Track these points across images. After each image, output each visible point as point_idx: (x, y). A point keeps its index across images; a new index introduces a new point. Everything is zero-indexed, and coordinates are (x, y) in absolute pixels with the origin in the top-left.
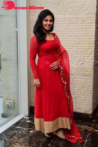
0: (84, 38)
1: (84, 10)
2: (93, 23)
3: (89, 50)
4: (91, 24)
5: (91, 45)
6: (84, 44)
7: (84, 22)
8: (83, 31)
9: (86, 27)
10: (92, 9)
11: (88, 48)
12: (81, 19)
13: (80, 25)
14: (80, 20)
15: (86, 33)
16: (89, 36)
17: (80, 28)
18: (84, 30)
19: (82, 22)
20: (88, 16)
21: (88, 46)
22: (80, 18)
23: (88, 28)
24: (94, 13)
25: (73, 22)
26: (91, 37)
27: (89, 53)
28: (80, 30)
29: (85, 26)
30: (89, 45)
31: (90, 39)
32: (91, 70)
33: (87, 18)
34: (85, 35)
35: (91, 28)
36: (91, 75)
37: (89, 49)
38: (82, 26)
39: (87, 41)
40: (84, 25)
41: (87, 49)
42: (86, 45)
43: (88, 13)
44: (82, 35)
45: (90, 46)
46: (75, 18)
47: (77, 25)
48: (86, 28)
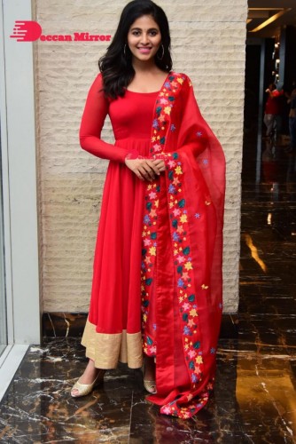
0: (213, 90)
1: (213, 8)
2: (240, 46)
3: (230, 127)
4: (232, 51)
5: (235, 112)
6: (215, 107)
7: (212, 42)
8: (209, 70)
9: (217, 58)
10: (236, 7)
11: (226, 120)
12: (203, 35)
13: (201, 52)
14: (202, 38)
15: (220, 77)
16: (227, 84)
17: (202, 62)
18: (211, 66)
19: (205, 44)
20: (224, 27)
21: (225, 115)
22: (200, 31)
23: (226, 62)
24: (242, 17)
25: (180, 44)
26: (234, 89)
27: (229, 134)
28: (202, 67)
29: (216, 55)
30: (227, 112)
31: (230, 93)
32: (235, 186)
33: (223, 32)
34: (216, 81)
35: (235, 62)
36: (235, 200)
37: (228, 123)
38: (208, 54)
39: (223, 100)
40: (212, 51)
41: (222, 123)
42: (219, 112)
43: (226, 18)
44: (206, 82)
45: (231, 115)
46: (187, 30)
47: (190, 52)
48: (219, 62)
